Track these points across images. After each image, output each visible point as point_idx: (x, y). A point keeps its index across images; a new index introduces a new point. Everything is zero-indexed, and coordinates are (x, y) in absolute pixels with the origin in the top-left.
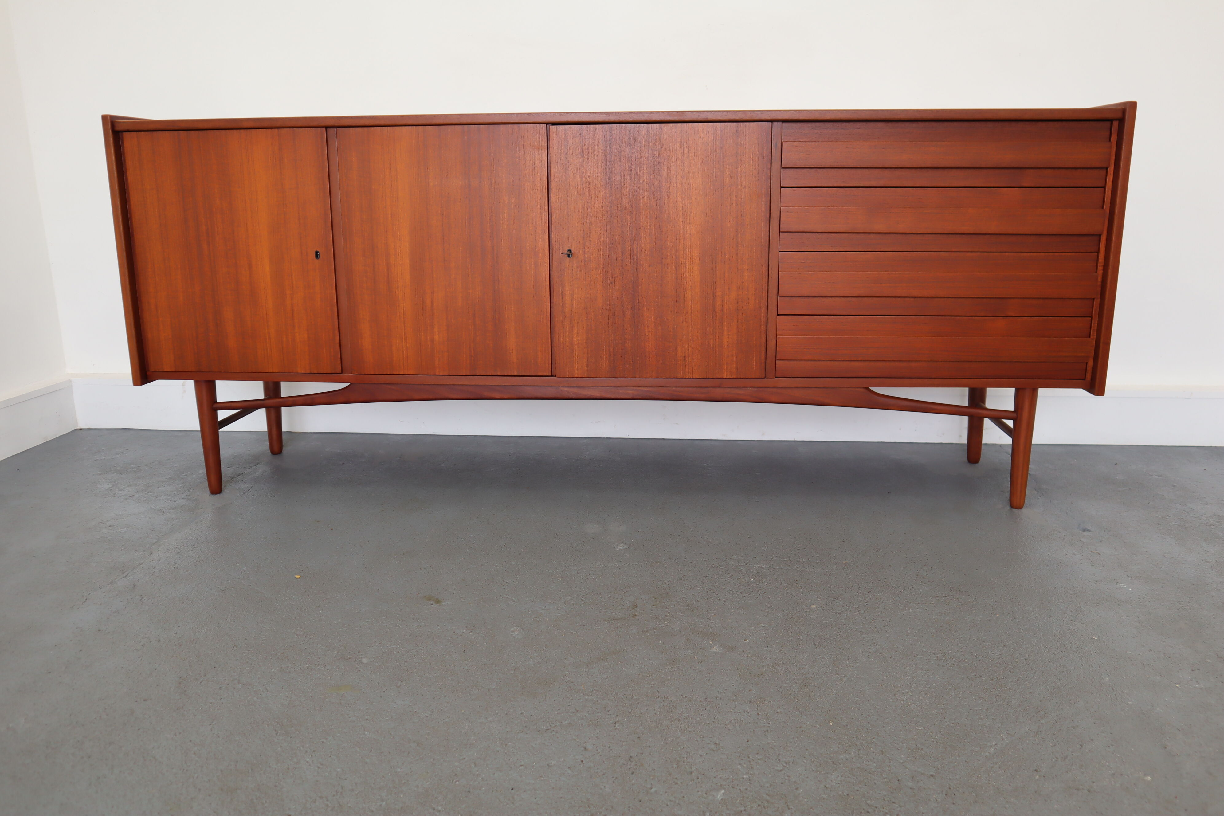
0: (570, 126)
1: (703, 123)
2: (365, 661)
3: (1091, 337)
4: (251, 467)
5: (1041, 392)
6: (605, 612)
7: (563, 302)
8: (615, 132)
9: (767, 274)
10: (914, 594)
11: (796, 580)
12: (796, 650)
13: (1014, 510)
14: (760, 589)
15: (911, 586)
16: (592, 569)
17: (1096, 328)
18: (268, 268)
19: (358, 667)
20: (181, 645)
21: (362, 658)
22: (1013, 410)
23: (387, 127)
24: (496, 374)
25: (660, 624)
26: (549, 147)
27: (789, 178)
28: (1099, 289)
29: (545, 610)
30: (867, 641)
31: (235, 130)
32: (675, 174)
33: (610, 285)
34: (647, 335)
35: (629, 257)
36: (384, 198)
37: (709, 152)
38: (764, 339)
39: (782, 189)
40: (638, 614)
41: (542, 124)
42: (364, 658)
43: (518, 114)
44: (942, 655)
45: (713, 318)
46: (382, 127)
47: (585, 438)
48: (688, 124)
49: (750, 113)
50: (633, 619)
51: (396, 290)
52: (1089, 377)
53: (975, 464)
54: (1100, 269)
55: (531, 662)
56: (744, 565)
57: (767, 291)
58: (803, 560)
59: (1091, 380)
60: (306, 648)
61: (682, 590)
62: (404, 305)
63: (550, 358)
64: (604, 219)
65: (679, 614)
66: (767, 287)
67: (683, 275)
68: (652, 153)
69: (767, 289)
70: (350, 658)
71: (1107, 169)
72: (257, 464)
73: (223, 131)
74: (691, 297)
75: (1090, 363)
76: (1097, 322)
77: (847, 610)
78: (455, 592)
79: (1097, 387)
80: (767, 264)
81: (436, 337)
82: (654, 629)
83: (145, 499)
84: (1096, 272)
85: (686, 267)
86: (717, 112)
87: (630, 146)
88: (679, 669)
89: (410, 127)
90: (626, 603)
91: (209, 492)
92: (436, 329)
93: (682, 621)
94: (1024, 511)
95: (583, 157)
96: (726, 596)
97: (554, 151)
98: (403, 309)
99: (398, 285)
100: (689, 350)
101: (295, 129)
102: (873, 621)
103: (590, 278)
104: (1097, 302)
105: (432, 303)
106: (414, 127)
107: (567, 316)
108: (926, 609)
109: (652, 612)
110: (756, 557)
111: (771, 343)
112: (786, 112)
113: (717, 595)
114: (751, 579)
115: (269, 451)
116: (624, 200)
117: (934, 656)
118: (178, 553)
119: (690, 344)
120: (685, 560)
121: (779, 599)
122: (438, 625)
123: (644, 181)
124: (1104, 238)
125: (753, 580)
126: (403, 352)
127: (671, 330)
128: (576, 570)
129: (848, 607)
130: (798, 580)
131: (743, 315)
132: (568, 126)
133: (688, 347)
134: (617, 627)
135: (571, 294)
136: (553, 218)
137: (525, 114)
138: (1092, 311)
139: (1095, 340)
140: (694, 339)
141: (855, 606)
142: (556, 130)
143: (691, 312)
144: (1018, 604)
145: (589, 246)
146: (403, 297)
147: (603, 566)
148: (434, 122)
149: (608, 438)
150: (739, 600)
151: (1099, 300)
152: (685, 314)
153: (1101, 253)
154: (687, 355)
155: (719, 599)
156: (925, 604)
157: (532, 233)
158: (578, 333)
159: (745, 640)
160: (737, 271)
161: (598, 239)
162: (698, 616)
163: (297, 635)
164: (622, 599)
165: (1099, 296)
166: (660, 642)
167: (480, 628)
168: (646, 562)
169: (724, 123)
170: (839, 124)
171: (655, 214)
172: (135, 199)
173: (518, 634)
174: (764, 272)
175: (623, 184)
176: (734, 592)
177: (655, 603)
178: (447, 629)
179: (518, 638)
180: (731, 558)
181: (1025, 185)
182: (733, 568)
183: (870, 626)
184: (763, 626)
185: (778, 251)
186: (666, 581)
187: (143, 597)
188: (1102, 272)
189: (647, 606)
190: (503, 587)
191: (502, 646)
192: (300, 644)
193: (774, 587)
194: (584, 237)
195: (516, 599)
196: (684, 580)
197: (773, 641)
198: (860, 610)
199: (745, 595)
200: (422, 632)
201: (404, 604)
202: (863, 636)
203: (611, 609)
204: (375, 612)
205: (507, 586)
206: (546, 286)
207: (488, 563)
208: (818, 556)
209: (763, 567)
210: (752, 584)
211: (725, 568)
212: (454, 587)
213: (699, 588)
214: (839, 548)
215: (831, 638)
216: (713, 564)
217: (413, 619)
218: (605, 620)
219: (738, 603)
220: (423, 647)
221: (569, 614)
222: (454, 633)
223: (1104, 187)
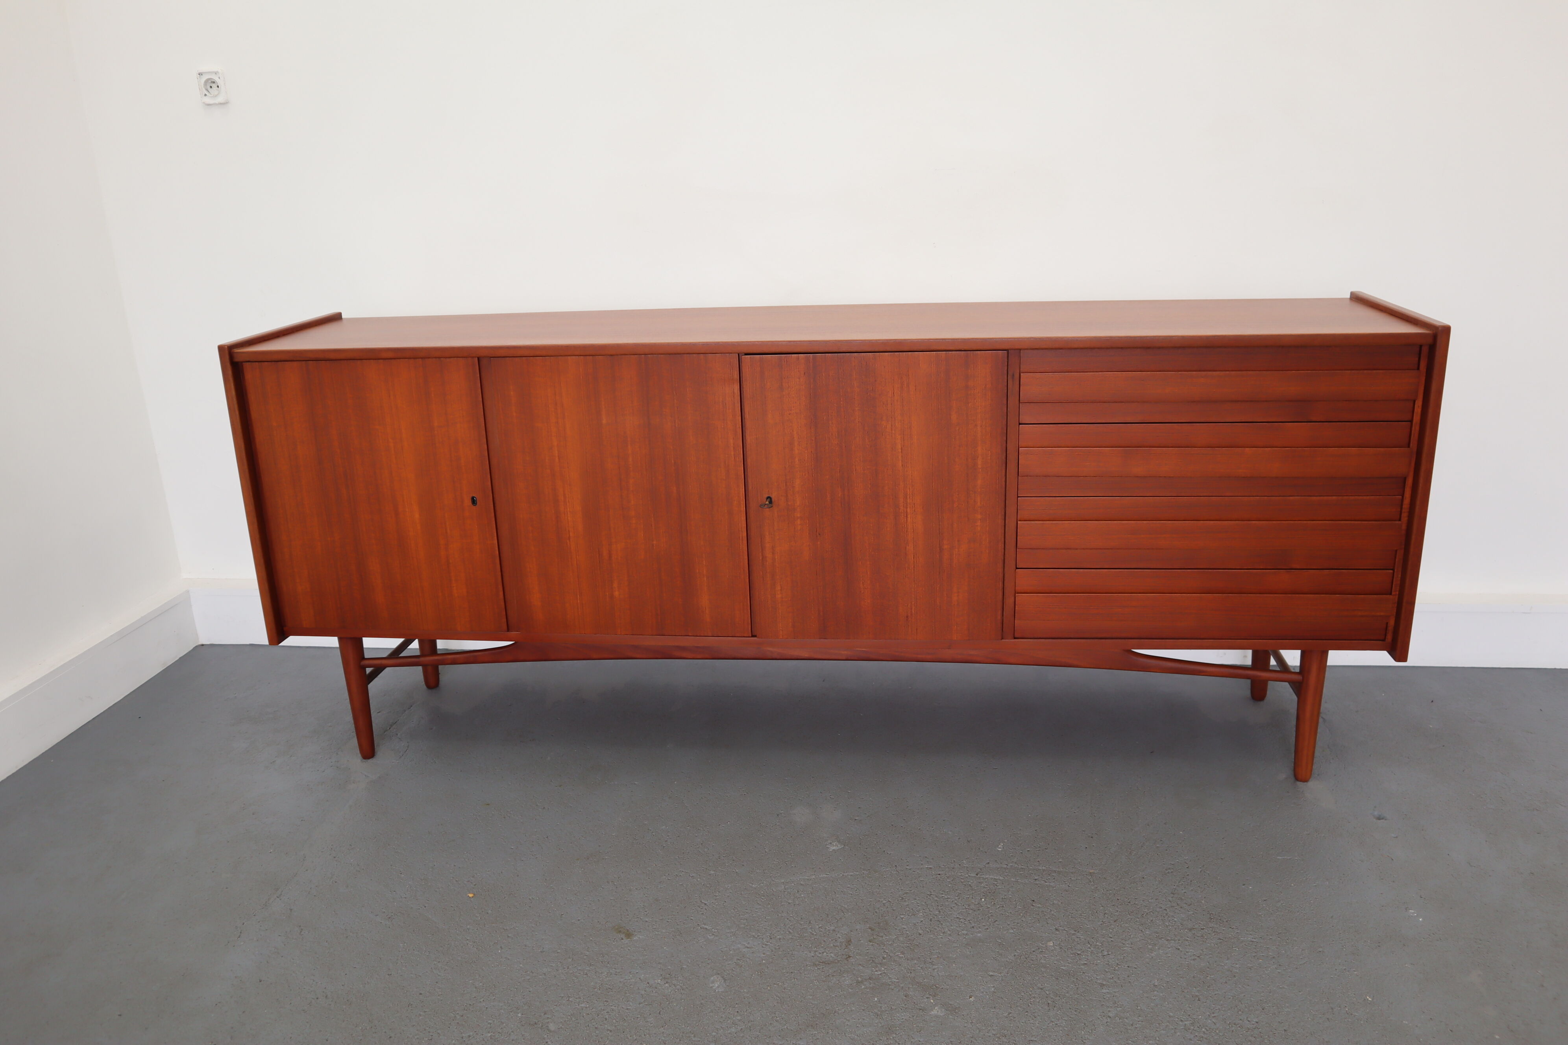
1: (924, 354)
2: (552, 1027)
3: (1393, 593)
4: (405, 711)
5: (1333, 653)
6: (815, 951)
7: (762, 557)
8: (820, 364)
9: (1004, 524)
10: (1167, 924)
11: (1033, 901)
12: (1026, 1013)
13: (1299, 783)
14: (992, 916)
15: (1165, 911)
16: (802, 883)
17: (1399, 582)
18: (417, 515)
19: (545, 1036)
20: (350, 1004)
21: (548, 1022)
22: (1298, 672)
23: (549, 359)
24: (687, 635)
25: (876, 971)
26: (741, 381)
27: (1029, 414)
28: (1403, 539)
29: (748, 948)
30: (1107, 999)
31: (372, 361)
32: (892, 411)
33: (818, 538)
34: (862, 592)
35: (840, 505)
36: (550, 438)
37: (933, 385)
38: (1001, 596)
39: (1020, 425)
40: (852, 955)
41: (732, 355)
42: (551, 1022)
43: (704, 345)
44: (1191, 1022)
45: (939, 573)
46: (544, 359)
48: (906, 353)
49: (982, 341)
50: (846, 962)
51: (568, 541)
52: (1389, 637)
53: (1259, 702)
54: (1405, 516)
55: (733, 1030)
56: (975, 875)
57: (1003, 543)
59: (1393, 640)
60: (487, 1008)
61: (902, 916)
62: (577, 557)
63: (750, 617)
64: (809, 462)
65: (898, 955)
66: (1003, 539)
67: (903, 526)
68: (865, 387)
69: (1003, 541)
70: (536, 1024)
71: (1414, 402)
72: (412, 705)
73: (359, 362)
74: (914, 549)
75: (1392, 622)
76: (1400, 576)
77: (1089, 949)
78: (647, 920)
79: (1399, 648)
80: (1003, 514)
81: (616, 594)
82: (870, 979)
83: (288, 766)
84: (1400, 520)
85: (907, 517)
87: (838, 380)
88: (896, 1041)
89: (577, 358)
90: (839, 937)
91: (360, 755)
92: (615, 585)
93: (900, 967)
94: (1311, 784)
95: (783, 392)
96: (951, 926)
97: (748, 384)
98: (577, 562)
99: (569, 538)
100: (912, 609)
101: (442, 359)
102: (1117, 968)
103: (795, 528)
104: (1400, 553)
105: (610, 555)
106: (582, 358)
107: (768, 571)
108: (1179, 949)
109: (868, 951)
110: (988, 863)
111: (1009, 601)
113: (942, 924)
114: (981, 899)
116: (832, 440)
117: (1181, 1023)
119: (913, 603)
120: (907, 867)
121: (1012, 931)
122: (630, 972)
123: (855, 419)
124: (1410, 481)
125: (983, 900)
126: (578, 609)
127: (891, 587)
128: (784, 883)
129: (1089, 945)
130: (1035, 900)
131: (975, 570)
132: (764, 356)
133: (911, 606)
134: (828, 976)
135: (772, 546)
136: (749, 461)
137: (713, 344)
138: (1395, 563)
139: (1397, 596)
140: (918, 599)
141: (1098, 944)
142: (749, 360)
143: (914, 567)
144: (1287, 942)
145: (792, 493)
146: (576, 549)
147: (813, 877)
150: (966, 932)
151: (1403, 550)
152: (906, 569)
153: (1406, 497)
154: (909, 615)
156: (1179, 940)
157: (725, 479)
158: (781, 590)
159: (970, 997)
160: (968, 521)
161: (803, 485)
162: (919, 958)
163: (476, 988)
164: (834, 930)
165: (1403, 546)
166: (876, 999)
167: (676, 976)
168: (863, 872)
171: (870, 456)
172: (260, 437)
173: (718, 987)
174: (1000, 521)
175: (830, 423)
176: (961, 920)
177: (872, 938)
178: (640, 979)
179: (719, 992)
180: (960, 865)
181: (1314, 419)
182: (962, 881)
183: (1113, 976)
184: (992, 976)
185: (1016, 496)
186: (885, 902)
187: (302, 928)
188: (1406, 519)
189: (862, 942)
190: (701, 911)
191: (701, 1004)
192: (480, 1002)
193: (1008, 913)
194: (786, 483)
195: (716, 931)
196: (905, 901)
197: (1002, 998)
198: (1103, 950)
199: (973, 925)
200: (613, 983)
201: (591, 939)
202: (1104, 991)
203: (822, 947)
204: (559, 951)
205: (706, 909)
206: (742, 538)
207: (683, 873)
208: (1060, 862)
209: (996, 880)
210: (982, 906)
211: (952, 880)
212: (646, 911)
213: (921, 914)
214: (1086, 848)
215: (1067, 995)
216: (939, 874)
217: (602, 962)
218: (815, 965)
219: (965, 938)
220: (615, 1007)
221: (775, 954)
222: (648, 985)
223: (1411, 421)
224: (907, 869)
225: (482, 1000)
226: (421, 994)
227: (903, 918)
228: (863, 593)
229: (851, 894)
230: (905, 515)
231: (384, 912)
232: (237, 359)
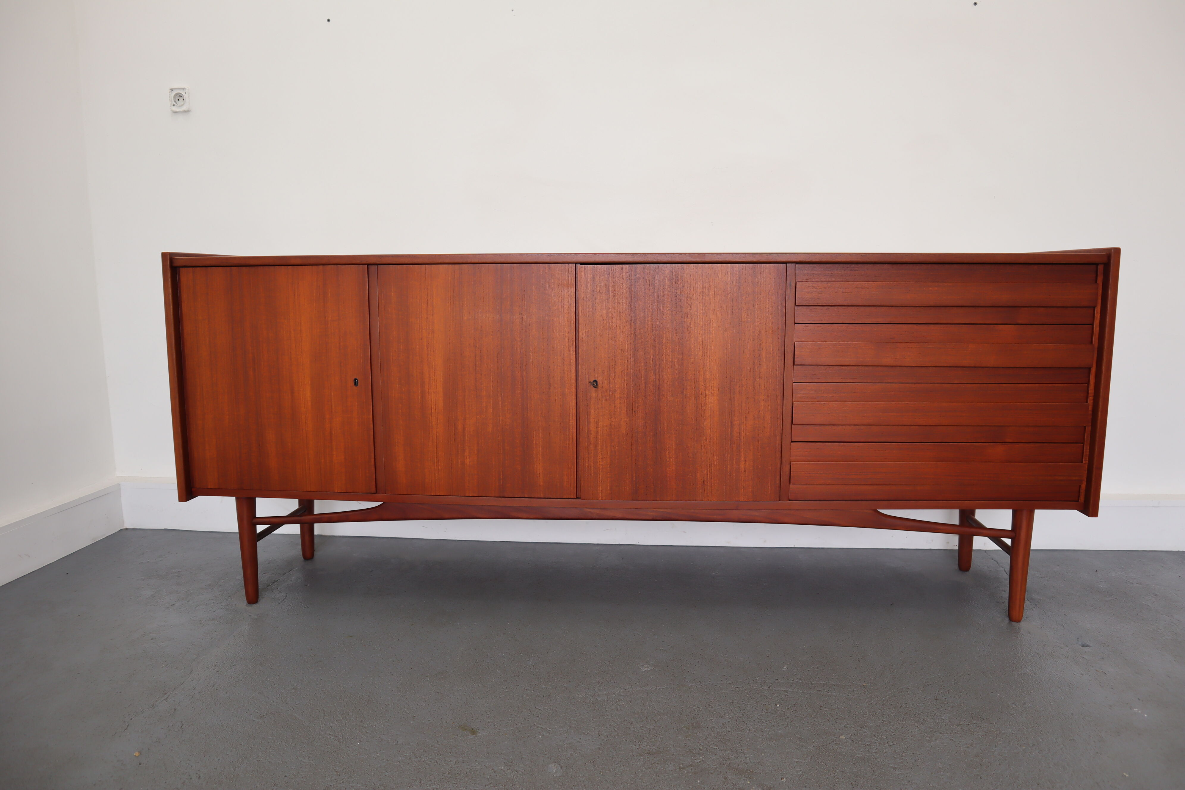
0: (597, 265)
1: (722, 264)
3: (1084, 462)
4: (285, 573)
5: (1037, 512)
6: (640, 745)
7: (588, 429)
8: (640, 272)
9: (782, 404)
10: (937, 721)
11: (821, 706)
13: (1014, 623)
14: (788, 717)
15: (933, 712)
16: (621, 694)
17: (1088, 453)
18: (308, 394)
22: (1010, 529)
23: (425, 265)
24: (524, 496)
25: (695, 759)
26: (577, 285)
27: (802, 315)
28: (1090, 418)
29: (580, 742)
30: (902, 778)
31: (283, 267)
32: (696, 311)
33: (634, 414)
35: (652, 387)
36: (421, 330)
37: (728, 291)
38: (779, 465)
39: (795, 325)
41: (571, 264)
43: (549, 255)
45: (730, 445)
46: (420, 265)
47: (598, 544)
48: (708, 265)
49: (767, 256)
51: (430, 416)
52: (1082, 499)
53: (965, 572)
54: (1091, 399)
56: (768, 688)
57: (782, 420)
58: (824, 682)
59: (1085, 501)
60: (346, 788)
61: (712, 718)
62: (437, 430)
63: (576, 481)
64: (628, 352)
65: (712, 747)
66: (782, 416)
67: (702, 405)
68: (675, 292)
69: (781, 418)
71: (1094, 308)
72: (291, 570)
73: (272, 267)
74: (710, 425)
75: (1083, 486)
76: (1089, 447)
77: (876, 741)
78: (489, 721)
79: (1091, 509)
80: (782, 395)
81: (467, 461)
82: (691, 765)
83: (185, 608)
84: (1087, 402)
85: (705, 397)
86: (735, 255)
87: (654, 285)
89: (447, 265)
91: (246, 601)
92: (467, 454)
93: (716, 756)
94: (1023, 624)
95: (609, 294)
96: (755, 725)
97: (582, 289)
98: (436, 434)
99: (432, 412)
100: (707, 475)
101: (339, 266)
102: (904, 755)
103: (615, 406)
104: (1088, 429)
105: (464, 428)
106: (451, 265)
107: (592, 442)
108: (952, 740)
109: (685, 744)
110: (777, 679)
111: (786, 469)
112: (800, 255)
113: (747, 724)
114: (776, 705)
115: (302, 556)
116: (648, 335)
118: (217, 671)
119: (709, 470)
121: (808, 729)
122: (476, 761)
123: (666, 317)
124: (1093, 371)
125: (778, 706)
126: (435, 474)
127: (691, 456)
128: (606, 694)
129: (876, 738)
130: (823, 706)
131: (759, 442)
132: (595, 265)
133: (707, 472)
134: (654, 763)
135: (596, 422)
137: (555, 255)
138: (1084, 438)
139: (1087, 464)
140: (713, 465)
141: (883, 737)
142: (584, 269)
143: (710, 439)
144: (1041, 733)
145: (614, 377)
146: (436, 423)
147: (631, 690)
148: (470, 261)
149: (619, 545)
150: (768, 730)
151: (1090, 428)
152: (704, 441)
153: (1091, 384)
154: (705, 480)
155: (749, 730)
156: (951, 733)
157: (560, 365)
158: (602, 458)
159: (782, 779)
160: (754, 401)
161: (623, 371)
162: (731, 749)
163: (336, 772)
164: (654, 729)
165: (1090, 424)
166: (699, 781)
167: (517, 764)
168: (673, 686)
169: (742, 264)
170: (849, 265)
171: (677, 347)
172: (188, 328)
173: (556, 772)
174: (779, 402)
175: (647, 319)
176: (762, 721)
177: (687, 734)
178: (485, 766)
179: (557, 776)
180: (754, 681)
181: (1020, 322)
182: (758, 692)
183: (902, 761)
184: (797, 762)
185: (792, 382)
186: (695, 708)
187: (184, 723)
188: (1092, 401)
189: (679, 737)
190: (536, 715)
191: (542, 786)
192: (340, 783)
193: (801, 715)
194: (609, 368)
195: (550, 729)
196: (712, 707)
197: (810, 779)
198: (889, 742)
199: (773, 724)
200: (461, 769)
201: (440, 735)
202: (897, 772)
203: (645, 741)
204: (412, 744)
205: (540, 713)
206: (572, 414)
207: (519, 687)
208: (837, 678)
209: (786, 691)
210: (778, 710)
211: (749, 692)
212: (488, 715)
213: (728, 716)
214: (856, 668)
215: (866, 776)
216: (738, 688)
217: (451, 753)
218: (641, 755)
219: (768, 734)
220: (463, 788)
221: (605, 747)
222: (492, 771)
223: (1092, 324)
224: (709, 684)
225: (342, 782)
226: (285, 776)
227: (712, 719)
228: (668, 461)
229: (665, 702)
230: (704, 396)
231: (257, 713)
232: (176, 264)
